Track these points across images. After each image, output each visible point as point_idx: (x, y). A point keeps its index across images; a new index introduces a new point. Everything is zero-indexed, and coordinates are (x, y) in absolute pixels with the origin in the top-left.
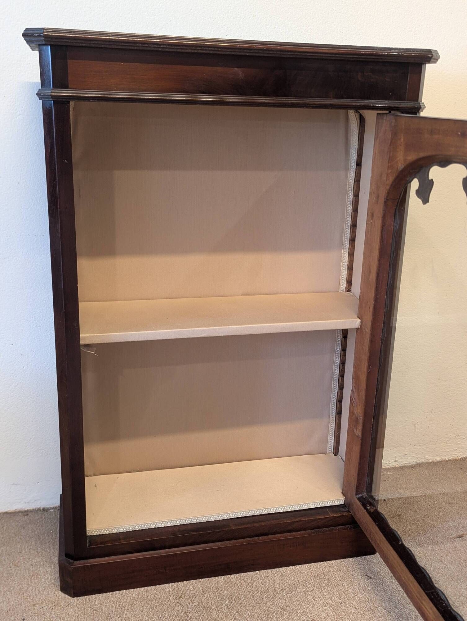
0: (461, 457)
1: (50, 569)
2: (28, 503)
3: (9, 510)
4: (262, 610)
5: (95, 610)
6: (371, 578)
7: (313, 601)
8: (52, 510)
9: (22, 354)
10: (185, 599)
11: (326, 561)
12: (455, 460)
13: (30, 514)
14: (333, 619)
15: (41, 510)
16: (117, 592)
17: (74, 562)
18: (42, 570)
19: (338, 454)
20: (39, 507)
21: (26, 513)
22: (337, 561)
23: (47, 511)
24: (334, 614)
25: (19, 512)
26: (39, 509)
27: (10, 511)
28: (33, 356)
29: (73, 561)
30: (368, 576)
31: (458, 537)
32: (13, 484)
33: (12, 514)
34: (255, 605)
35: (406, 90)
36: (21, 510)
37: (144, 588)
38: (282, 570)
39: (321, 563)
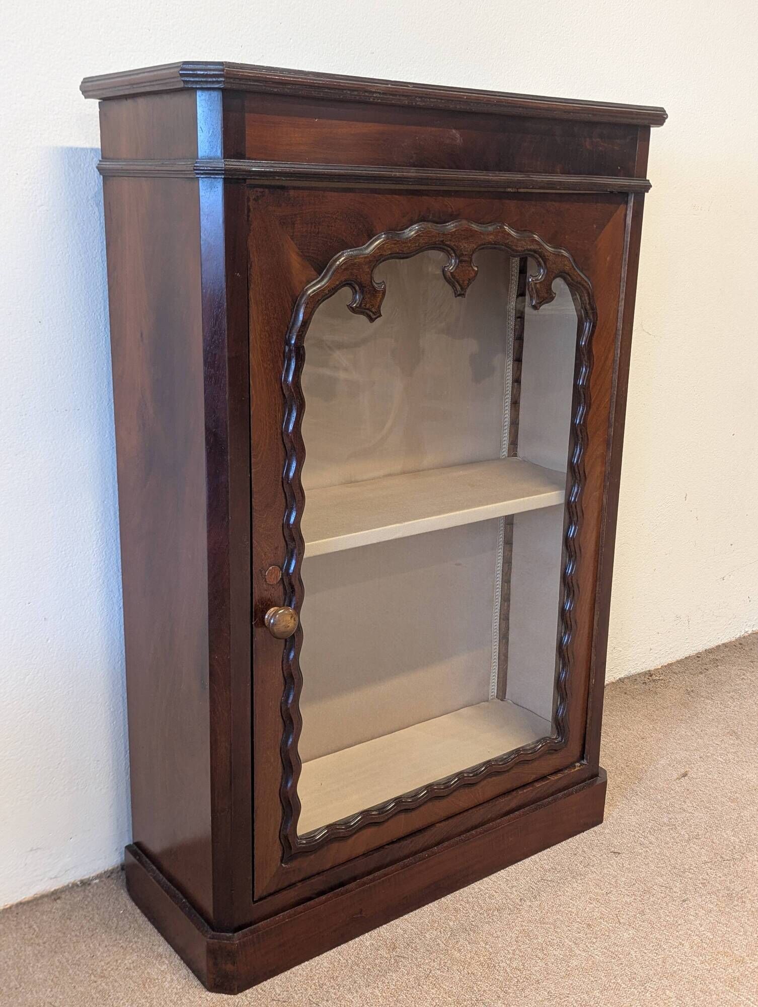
0: (618, 679)
1: (165, 966)
2: (56, 877)
3: (23, 897)
4: (516, 932)
5: (284, 1002)
6: (619, 853)
7: (571, 901)
8: (97, 881)
9: (45, 618)
10: (403, 949)
11: (549, 847)
12: (613, 683)
13: (63, 896)
14: (611, 916)
15: (77, 886)
16: (297, 967)
17: (234, 935)
18: (154, 972)
19: (505, 698)
20: (72, 881)
21: (55, 895)
22: (563, 843)
23: (89, 884)
24: (608, 909)
25: (43, 897)
26: (74, 885)
27: (26, 900)
28: (63, 619)
29: (231, 934)
30: (614, 853)
31: (683, 777)
32: (31, 850)
33: (30, 904)
34: (502, 929)
35: (634, 163)
36: (44, 893)
37: (332, 951)
38: (502, 873)
39: (545, 852)
